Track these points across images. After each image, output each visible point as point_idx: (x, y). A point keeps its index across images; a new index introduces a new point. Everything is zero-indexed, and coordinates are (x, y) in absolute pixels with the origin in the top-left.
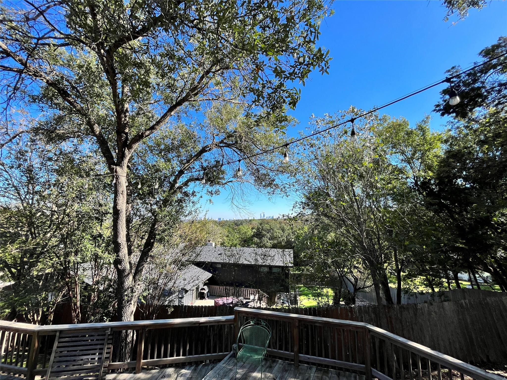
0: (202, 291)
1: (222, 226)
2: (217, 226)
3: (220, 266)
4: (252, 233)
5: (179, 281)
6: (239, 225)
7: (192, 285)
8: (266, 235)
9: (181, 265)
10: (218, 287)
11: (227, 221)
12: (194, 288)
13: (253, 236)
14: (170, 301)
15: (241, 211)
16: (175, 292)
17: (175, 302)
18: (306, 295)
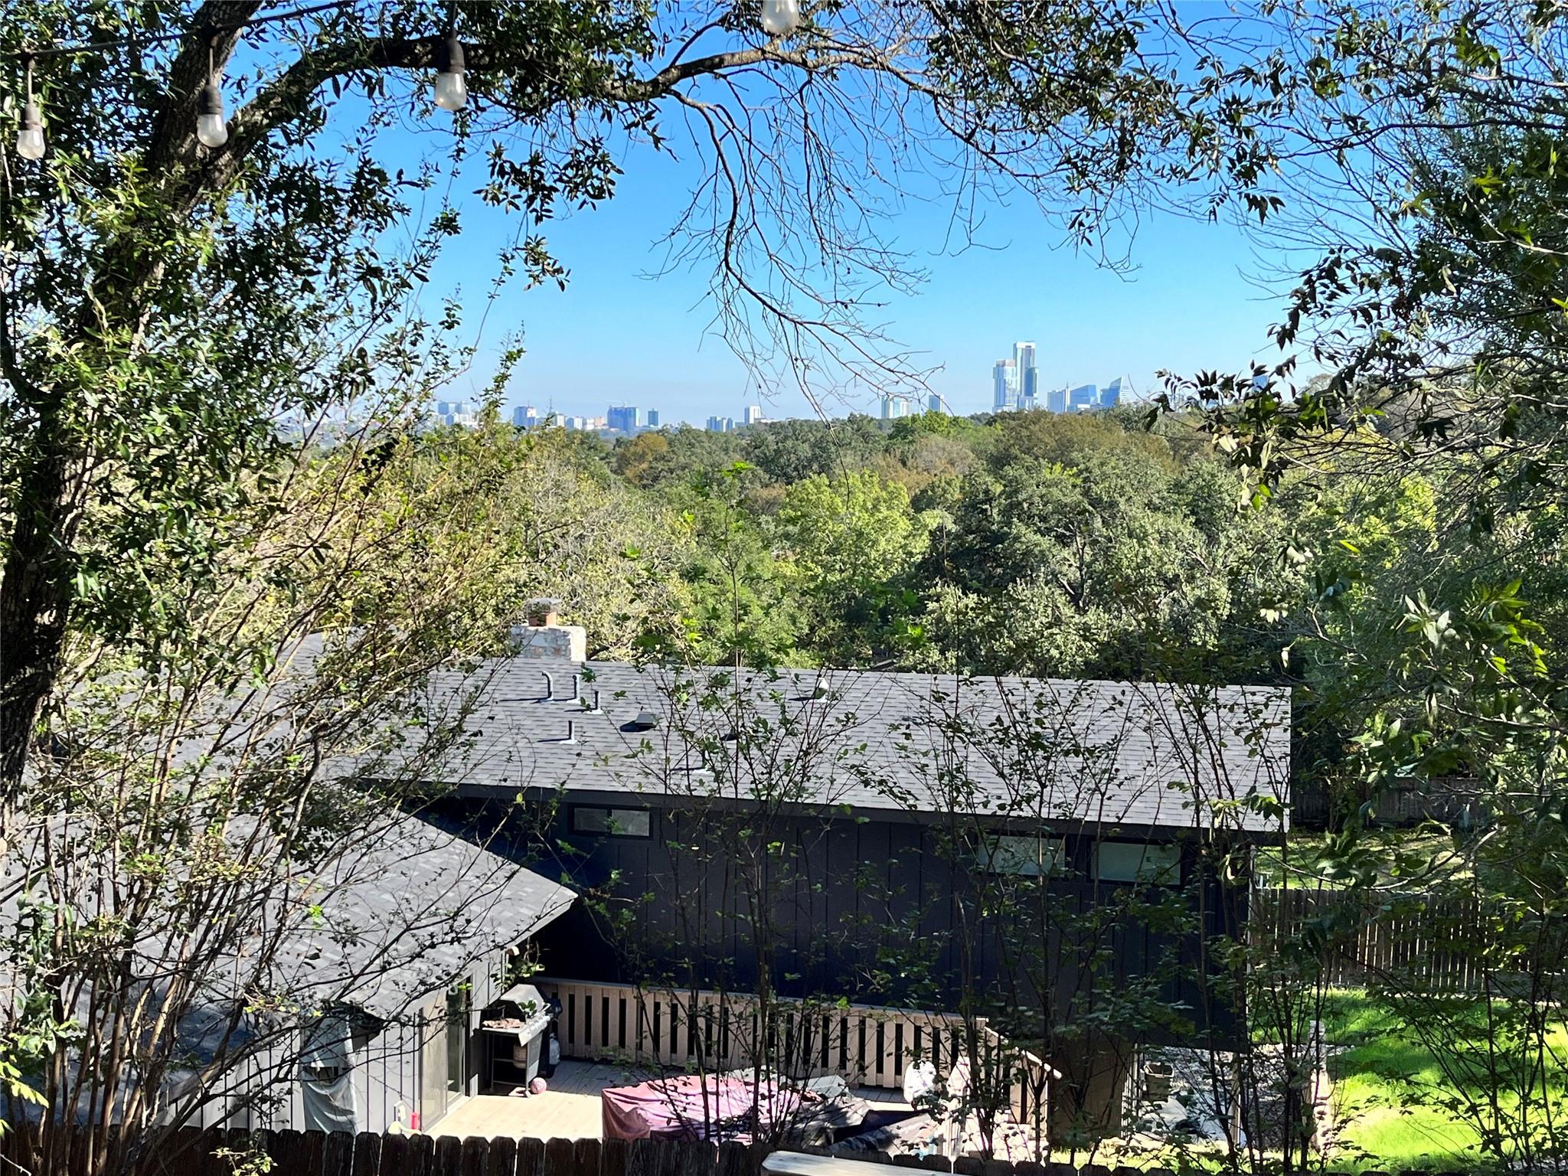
0: (493, 1025)
1: (648, 482)
2: (605, 486)
3: (636, 825)
4: (921, 545)
5: (304, 947)
6: (801, 470)
7: (409, 976)
8: (1043, 559)
9: (311, 821)
10: (629, 993)
11: (685, 431)
12: (434, 1004)
13: (931, 568)
14: (245, 1102)
15: (811, 348)
16: (275, 1033)
17: (285, 1112)
18: (1392, 1070)
